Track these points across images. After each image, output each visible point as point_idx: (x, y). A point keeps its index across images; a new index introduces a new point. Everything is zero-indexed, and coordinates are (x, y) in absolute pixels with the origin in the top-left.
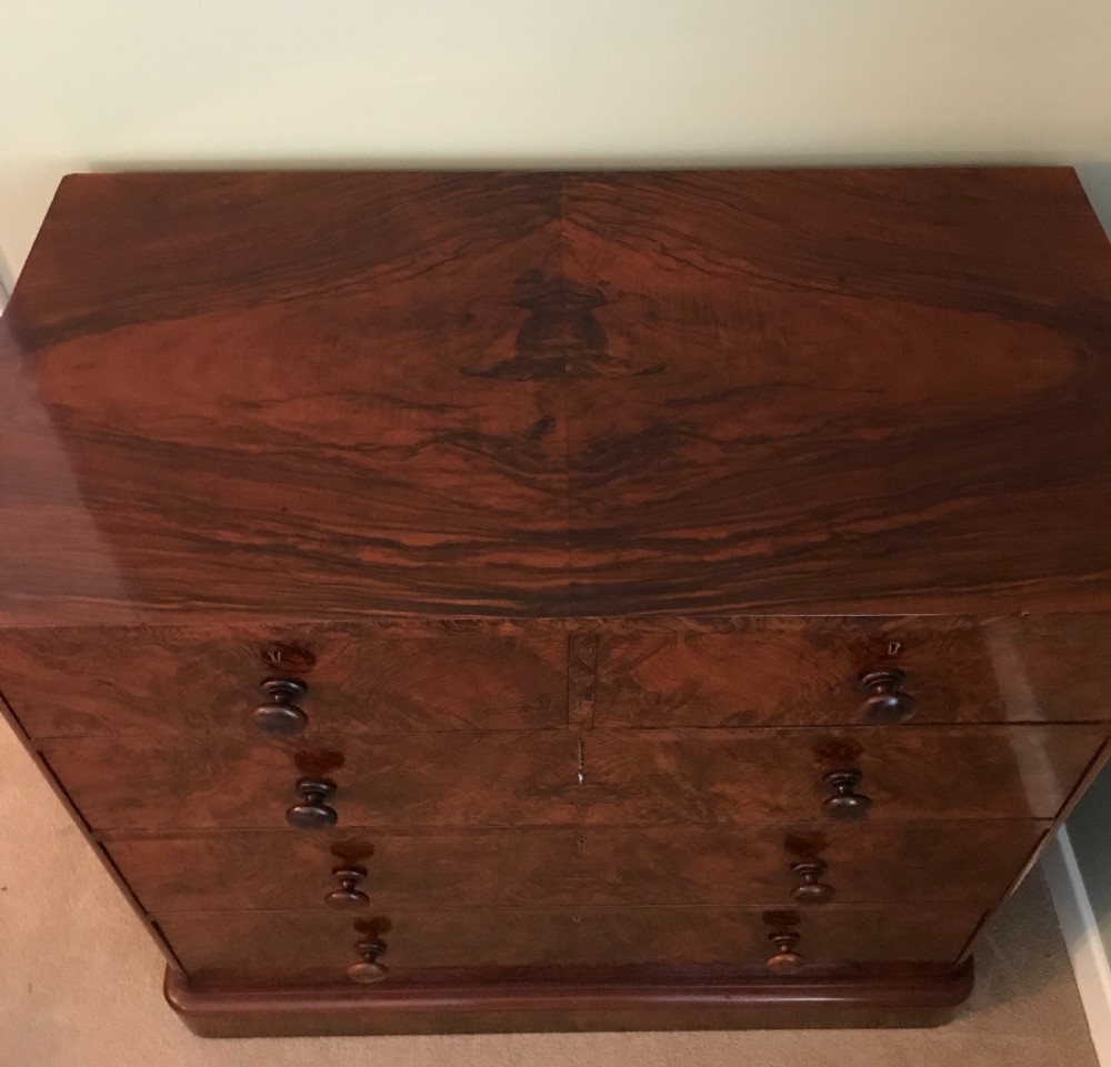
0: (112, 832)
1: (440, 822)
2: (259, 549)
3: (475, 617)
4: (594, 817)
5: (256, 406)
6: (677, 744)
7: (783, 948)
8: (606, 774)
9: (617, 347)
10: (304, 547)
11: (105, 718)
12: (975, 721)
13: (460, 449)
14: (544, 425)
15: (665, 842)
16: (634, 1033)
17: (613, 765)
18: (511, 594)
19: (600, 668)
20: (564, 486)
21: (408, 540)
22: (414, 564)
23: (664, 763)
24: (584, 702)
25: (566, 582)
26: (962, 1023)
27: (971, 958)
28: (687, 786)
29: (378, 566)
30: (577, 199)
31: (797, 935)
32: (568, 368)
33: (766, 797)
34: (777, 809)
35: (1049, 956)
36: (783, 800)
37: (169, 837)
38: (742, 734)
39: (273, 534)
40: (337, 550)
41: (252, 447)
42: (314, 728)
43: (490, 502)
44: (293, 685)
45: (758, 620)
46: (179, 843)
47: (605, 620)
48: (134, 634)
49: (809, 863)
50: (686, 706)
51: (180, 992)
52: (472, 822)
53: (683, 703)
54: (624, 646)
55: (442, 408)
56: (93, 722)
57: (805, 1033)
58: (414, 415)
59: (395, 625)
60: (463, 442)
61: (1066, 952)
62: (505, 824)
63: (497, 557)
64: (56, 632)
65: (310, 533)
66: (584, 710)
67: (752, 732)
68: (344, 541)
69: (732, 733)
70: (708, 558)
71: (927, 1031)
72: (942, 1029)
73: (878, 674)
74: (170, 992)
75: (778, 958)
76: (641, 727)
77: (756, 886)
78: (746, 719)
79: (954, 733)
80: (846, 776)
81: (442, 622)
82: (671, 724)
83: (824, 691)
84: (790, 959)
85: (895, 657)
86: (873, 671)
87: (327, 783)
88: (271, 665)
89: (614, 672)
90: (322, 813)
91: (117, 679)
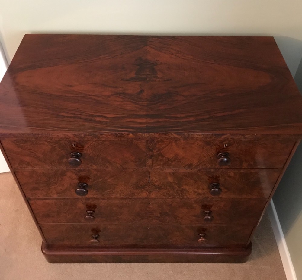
0: (31, 198)
1: (113, 196)
2: (71, 117)
3: (123, 133)
4: (153, 196)
5: (71, 86)
6: (173, 173)
7: (202, 237)
8: (156, 182)
9: (160, 75)
10: (82, 117)
11: (31, 163)
12: (247, 168)
13: (121, 96)
14: (141, 92)
15: (171, 204)
16: (163, 263)
17: (157, 180)
18: (132, 128)
19: (154, 150)
20: (146, 105)
21: (108, 116)
22: (109, 121)
23: (170, 179)
24: (150, 160)
25: (145, 125)
26: (249, 262)
27: (251, 243)
28: (176, 186)
29: (100, 121)
30: (151, 42)
31: (205, 234)
32: (148, 79)
33: (196, 190)
34: (199, 194)
35: (272, 246)
36: (200, 191)
37: (46, 199)
38: (189, 171)
39: (75, 114)
40: (90, 118)
41: (70, 95)
42: (83, 167)
43: (127, 108)
44: (79, 154)
45: (191, 135)
46: (47, 201)
47: (155, 134)
48: (40, 136)
49: (208, 211)
50: (175, 162)
51: (45, 249)
52: (122, 197)
53: (174, 161)
54: (160, 144)
55: (117, 87)
56: (28, 164)
57: (208, 264)
58: (110, 89)
59: (104, 134)
60: (122, 95)
61: (277, 244)
62: (130, 197)
63: (129, 120)
64: (21, 135)
65: (84, 114)
66: (150, 162)
67: (192, 170)
68: (93, 116)
69: (187, 170)
70: (179, 121)
71: (240, 264)
72: (244, 264)
73: (222, 153)
74: (43, 249)
75: (201, 239)
76: (164, 168)
77: (194, 218)
78: (190, 166)
79: (242, 171)
80: (216, 184)
81: (115, 134)
82: (172, 167)
83: (209, 158)
84: (204, 240)
85: (226, 149)
86: (221, 152)
87: (85, 184)
88: (73, 148)
89: (157, 151)
90: (84, 190)
91: (35, 151)
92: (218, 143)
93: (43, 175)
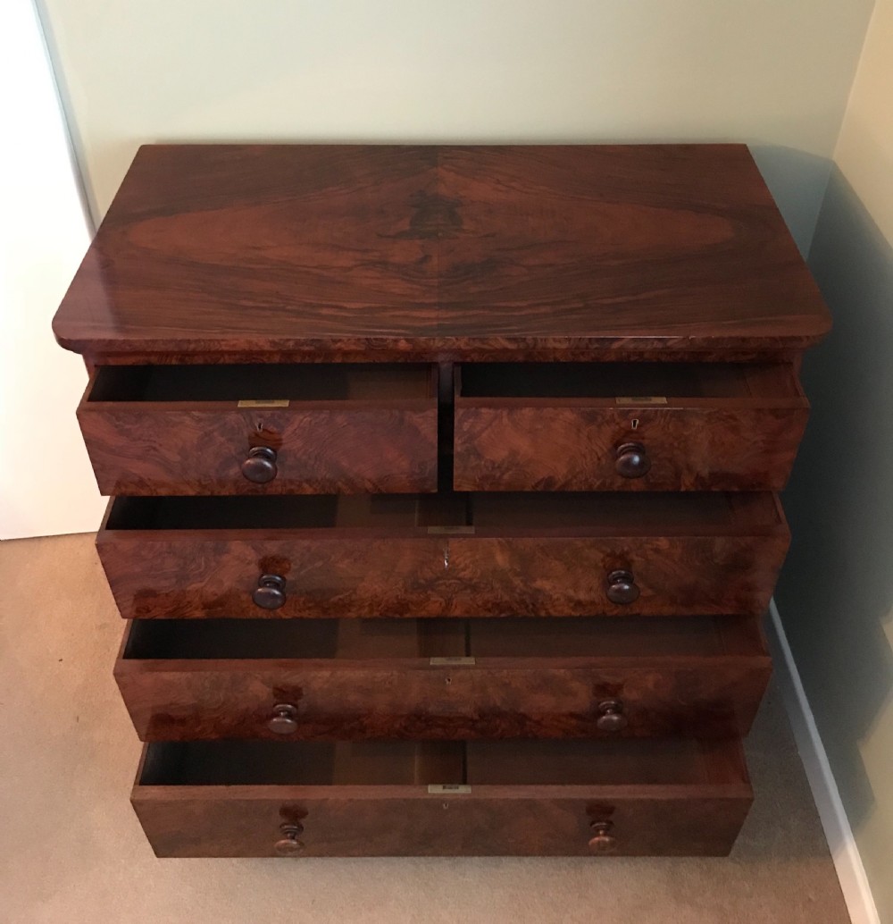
7: (601, 832)
8: (464, 570)
19: (457, 439)
23: (502, 560)
28: (517, 582)
31: (611, 823)
44: (269, 450)
49: (610, 700)
54: (471, 420)
73: (627, 445)
75: (597, 839)
83: (596, 460)
84: (607, 839)
85: (636, 432)
86: (624, 443)
87: (280, 576)
88: (257, 435)
89: (465, 443)
90: (277, 592)
91: (161, 445)
92: (616, 416)
93: (169, 553)
